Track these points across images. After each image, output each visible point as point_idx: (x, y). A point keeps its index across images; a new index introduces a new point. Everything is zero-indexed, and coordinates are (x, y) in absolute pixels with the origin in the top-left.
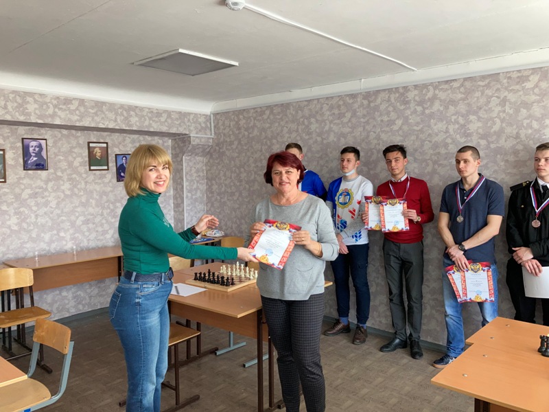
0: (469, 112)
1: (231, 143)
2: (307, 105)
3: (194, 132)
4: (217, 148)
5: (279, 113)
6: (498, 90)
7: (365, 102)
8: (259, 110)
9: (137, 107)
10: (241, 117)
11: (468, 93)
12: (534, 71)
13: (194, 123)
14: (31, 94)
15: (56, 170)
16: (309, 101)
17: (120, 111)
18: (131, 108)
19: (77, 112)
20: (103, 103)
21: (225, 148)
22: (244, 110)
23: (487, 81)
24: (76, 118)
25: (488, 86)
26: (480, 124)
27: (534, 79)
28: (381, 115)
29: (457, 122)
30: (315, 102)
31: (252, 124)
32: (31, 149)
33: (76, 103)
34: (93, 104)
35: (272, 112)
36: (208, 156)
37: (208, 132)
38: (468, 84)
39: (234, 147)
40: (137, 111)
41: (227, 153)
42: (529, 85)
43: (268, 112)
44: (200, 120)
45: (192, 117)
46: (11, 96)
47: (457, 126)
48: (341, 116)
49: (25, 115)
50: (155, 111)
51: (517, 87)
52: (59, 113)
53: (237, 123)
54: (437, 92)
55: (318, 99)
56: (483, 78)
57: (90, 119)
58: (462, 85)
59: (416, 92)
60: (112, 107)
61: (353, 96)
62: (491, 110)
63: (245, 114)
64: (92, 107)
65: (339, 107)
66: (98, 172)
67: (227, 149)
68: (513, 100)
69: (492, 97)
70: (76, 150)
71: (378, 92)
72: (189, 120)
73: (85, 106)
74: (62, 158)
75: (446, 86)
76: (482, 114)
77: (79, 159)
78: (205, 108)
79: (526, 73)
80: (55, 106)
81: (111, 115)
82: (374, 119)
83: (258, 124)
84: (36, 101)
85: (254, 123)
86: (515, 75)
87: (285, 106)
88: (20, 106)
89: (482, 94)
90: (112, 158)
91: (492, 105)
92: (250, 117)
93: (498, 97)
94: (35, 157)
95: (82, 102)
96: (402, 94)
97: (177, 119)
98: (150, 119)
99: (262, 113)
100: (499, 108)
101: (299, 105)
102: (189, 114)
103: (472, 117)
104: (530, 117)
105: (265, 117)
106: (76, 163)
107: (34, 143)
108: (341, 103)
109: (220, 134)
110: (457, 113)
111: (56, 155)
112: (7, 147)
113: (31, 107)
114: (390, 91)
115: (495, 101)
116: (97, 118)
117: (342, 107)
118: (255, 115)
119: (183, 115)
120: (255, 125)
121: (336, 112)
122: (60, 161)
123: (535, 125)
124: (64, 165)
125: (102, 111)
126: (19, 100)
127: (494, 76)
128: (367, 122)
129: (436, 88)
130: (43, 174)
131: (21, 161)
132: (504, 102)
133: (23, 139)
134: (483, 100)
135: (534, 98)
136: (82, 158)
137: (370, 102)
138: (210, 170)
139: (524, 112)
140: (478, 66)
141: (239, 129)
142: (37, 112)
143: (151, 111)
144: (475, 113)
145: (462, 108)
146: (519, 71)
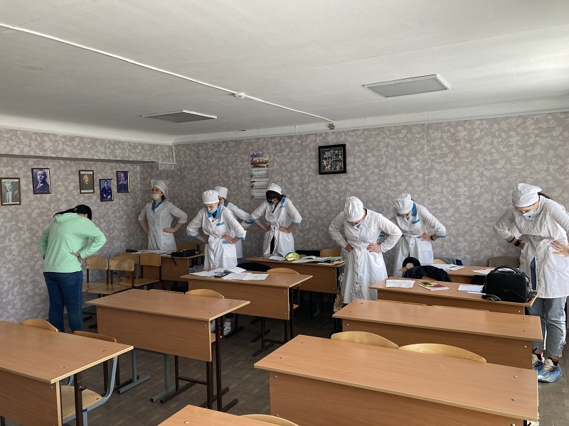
0: (367, 151)
1: (192, 169)
2: (256, 142)
3: (161, 160)
4: (179, 173)
5: (233, 147)
6: (384, 137)
7: (299, 142)
8: (216, 144)
9: (120, 142)
10: (200, 148)
11: (366, 138)
12: (404, 127)
13: (161, 152)
14: (47, 135)
15: (56, 193)
16: (258, 139)
17: (108, 145)
18: (117, 143)
19: (79, 147)
20: (97, 140)
21: (186, 173)
22: (203, 143)
23: (377, 132)
24: (78, 152)
25: (378, 135)
26: (374, 159)
27: (404, 132)
28: (310, 151)
29: (360, 157)
30: (262, 140)
31: (210, 154)
32: (38, 177)
33: (78, 140)
34: (89, 140)
35: (227, 145)
36: (170, 179)
37: (171, 159)
38: (366, 133)
39: (194, 172)
40: (120, 145)
41: (188, 176)
42: (401, 136)
43: (224, 146)
44: (165, 150)
45: (159, 147)
46: (34, 136)
47: (360, 160)
48: (282, 150)
49: (44, 151)
50: (132, 144)
51: (395, 136)
52: (67, 148)
53: (197, 153)
54: (347, 137)
55: (264, 138)
56: (375, 129)
57: (87, 152)
58: (363, 133)
59: (334, 136)
60: (103, 142)
61: (291, 137)
62: (380, 150)
63: (204, 146)
64: (89, 143)
65: (280, 144)
66: (86, 195)
67: (188, 174)
68: (393, 144)
69: (380, 142)
70: (70, 177)
71: (307, 135)
72: (157, 151)
73: (84, 143)
74: (60, 184)
75: (353, 134)
76: (375, 152)
77: (73, 184)
78: (169, 141)
79: (399, 128)
80: (63, 143)
81: (102, 149)
82: (306, 153)
83: (216, 155)
84: (50, 140)
85: (212, 154)
86: (393, 129)
87: (238, 142)
88: (40, 143)
89: (375, 139)
90: (97, 182)
91: (381, 146)
92: (208, 149)
93: (384, 142)
94: (41, 183)
95: (82, 139)
96: (325, 138)
97: (148, 150)
98: (129, 150)
99: (219, 146)
100: (385, 149)
101: (249, 142)
102: (157, 145)
103: (369, 154)
104: (402, 155)
105: (222, 149)
106: (71, 188)
107: (40, 172)
108: (282, 141)
109: (181, 161)
110: (360, 151)
111: (56, 181)
112: (21, 176)
113: (48, 145)
114: (316, 135)
115: (382, 145)
116: (92, 152)
117: (283, 144)
118: (212, 147)
119: (153, 147)
120: (213, 155)
121: (278, 147)
122: (59, 186)
123: (405, 160)
124: (62, 189)
125: (96, 146)
126: (39, 139)
127: (381, 129)
128: (301, 156)
129: (346, 134)
130: (47, 196)
131: (31, 186)
132: (387, 145)
133: (32, 169)
134: (375, 144)
135: (404, 143)
136: (75, 183)
137: (302, 142)
138: (171, 190)
139: (399, 151)
140: (372, 122)
141: (199, 157)
142: (52, 148)
143: (129, 144)
144: (371, 152)
145: (363, 148)
146: (395, 127)
